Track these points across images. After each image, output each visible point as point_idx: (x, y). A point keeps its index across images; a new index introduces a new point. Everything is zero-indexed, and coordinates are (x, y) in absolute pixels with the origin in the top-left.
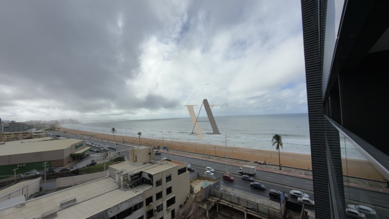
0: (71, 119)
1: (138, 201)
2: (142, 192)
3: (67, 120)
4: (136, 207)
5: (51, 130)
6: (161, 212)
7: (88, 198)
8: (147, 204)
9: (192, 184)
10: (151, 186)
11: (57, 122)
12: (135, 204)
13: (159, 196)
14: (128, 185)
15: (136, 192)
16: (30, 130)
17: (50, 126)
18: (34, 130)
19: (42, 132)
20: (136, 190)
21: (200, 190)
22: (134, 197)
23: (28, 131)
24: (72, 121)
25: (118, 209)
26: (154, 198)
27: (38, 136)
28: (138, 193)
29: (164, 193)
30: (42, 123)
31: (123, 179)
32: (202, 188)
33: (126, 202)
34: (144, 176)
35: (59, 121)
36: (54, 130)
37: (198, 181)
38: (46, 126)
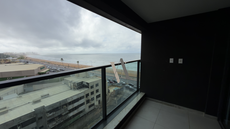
0: (33, 52)
1: (82, 95)
2: (84, 91)
3: (30, 53)
4: (81, 98)
5: (22, 58)
6: (93, 101)
7: (55, 94)
8: (86, 97)
9: (109, 88)
10: (88, 89)
11: (24, 53)
12: (80, 96)
13: (92, 93)
14: (76, 88)
15: (80, 91)
16: (8, 58)
17: (20, 56)
18: (11, 58)
19: (16, 60)
20: (80, 90)
21: (113, 91)
22: (80, 93)
23: (7, 59)
24: (34, 54)
25: (72, 98)
26: (90, 94)
27: (14, 62)
28: (82, 92)
29: (95, 92)
30: (14, 54)
31: (73, 85)
32: (114, 90)
33: (76, 95)
34: (84, 83)
35: (25, 53)
36: (23, 59)
37: (112, 87)
38: (17, 56)
